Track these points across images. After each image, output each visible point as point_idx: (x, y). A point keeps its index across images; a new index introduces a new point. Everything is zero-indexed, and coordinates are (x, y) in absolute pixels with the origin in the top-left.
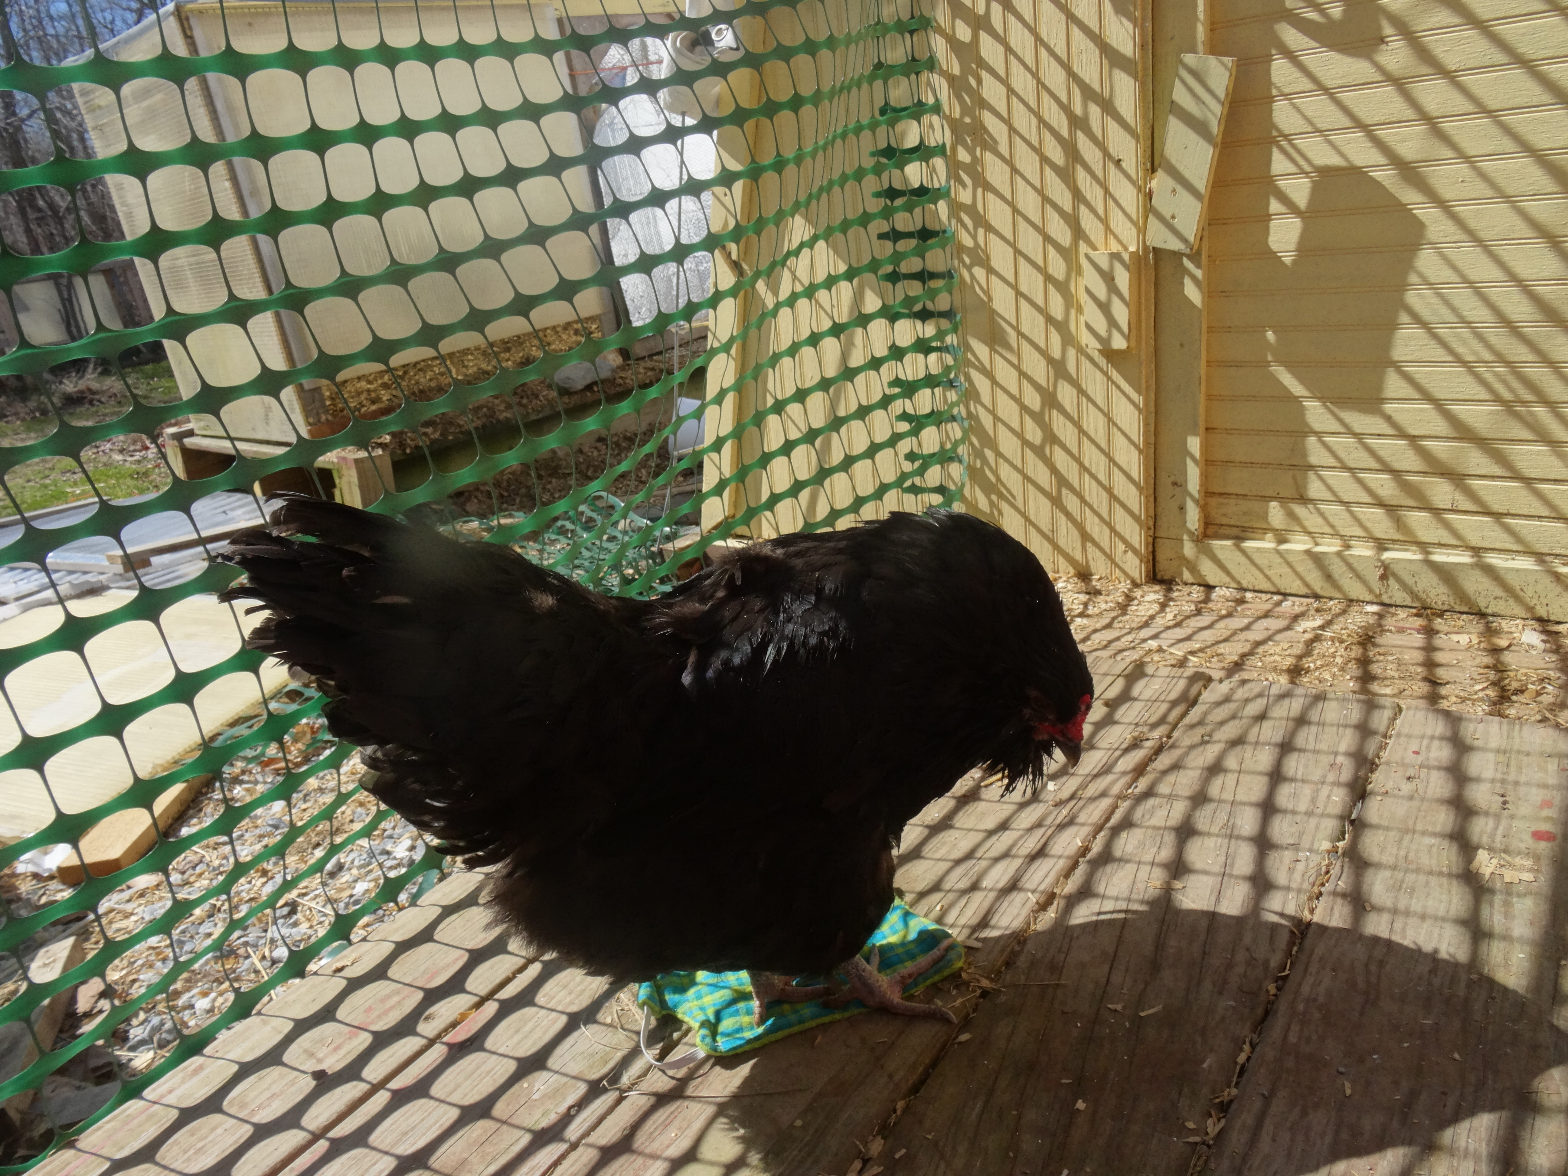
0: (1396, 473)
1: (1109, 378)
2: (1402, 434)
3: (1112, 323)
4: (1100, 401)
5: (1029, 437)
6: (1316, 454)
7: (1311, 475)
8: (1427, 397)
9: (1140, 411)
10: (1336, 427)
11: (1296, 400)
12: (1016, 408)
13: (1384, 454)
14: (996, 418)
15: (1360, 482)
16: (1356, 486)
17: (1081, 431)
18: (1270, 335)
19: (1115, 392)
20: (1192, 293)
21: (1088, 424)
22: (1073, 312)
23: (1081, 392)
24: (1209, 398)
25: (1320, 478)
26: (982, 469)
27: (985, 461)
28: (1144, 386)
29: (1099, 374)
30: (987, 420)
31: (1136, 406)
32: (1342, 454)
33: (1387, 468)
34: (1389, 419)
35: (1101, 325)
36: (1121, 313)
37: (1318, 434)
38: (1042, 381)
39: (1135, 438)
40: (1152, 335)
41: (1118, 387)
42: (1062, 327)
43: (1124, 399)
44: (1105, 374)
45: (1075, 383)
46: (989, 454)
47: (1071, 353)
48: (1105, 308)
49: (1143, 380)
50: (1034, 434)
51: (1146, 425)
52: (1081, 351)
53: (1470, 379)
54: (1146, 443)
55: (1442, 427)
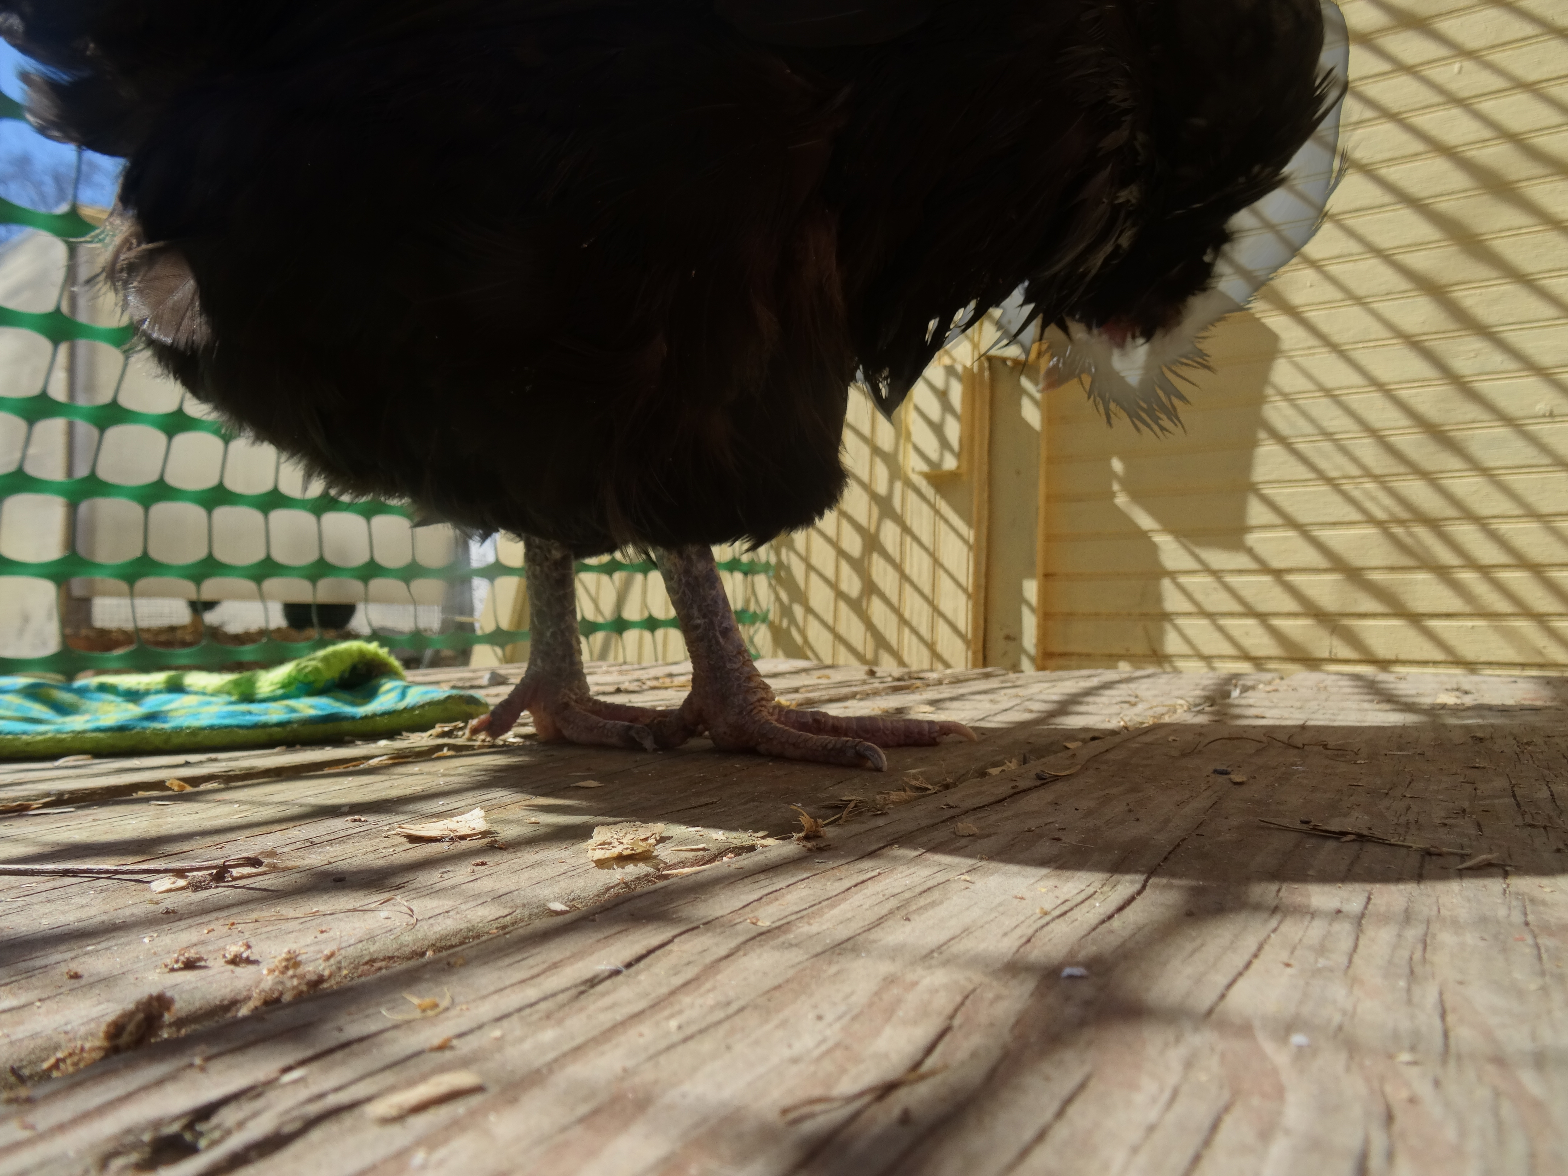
0: (1262, 617)
1: (937, 512)
2: (1265, 569)
3: (945, 444)
4: (926, 539)
5: (844, 587)
6: (1172, 600)
7: (1167, 626)
8: (1291, 523)
9: (970, 547)
10: (1192, 564)
11: (1143, 535)
12: (831, 553)
13: (1246, 594)
14: (810, 567)
15: (1221, 629)
16: (1217, 635)
17: (904, 577)
18: (1117, 465)
19: (943, 527)
20: (1031, 414)
21: (912, 566)
22: (902, 442)
23: (906, 530)
24: (1049, 538)
25: (1177, 628)
26: (788, 631)
27: (793, 620)
28: (975, 517)
29: (925, 508)
30: (798, 569)
31: (966, 541)
32: (1199, 597)
33: (1251, 612)
34: (1250, 551)
35: (930, 446)
36: (953, 430)
37: (1172, 575)
38: (862, 520)
39: (963, 580)
40: (986, 460)
41: (947, 521)
42: (891, 460)
43: (952, 536)
44: (932, 506)
45: (899, 521)
46: (798, 610)
47: (898, 486)
48: (937, 429)
49: (975, 510)
50: (852, 585)
51: (977, 564)
52: (909, 483)
53: (1337, 499)
54: (976, 585)
55: (1311, 557)
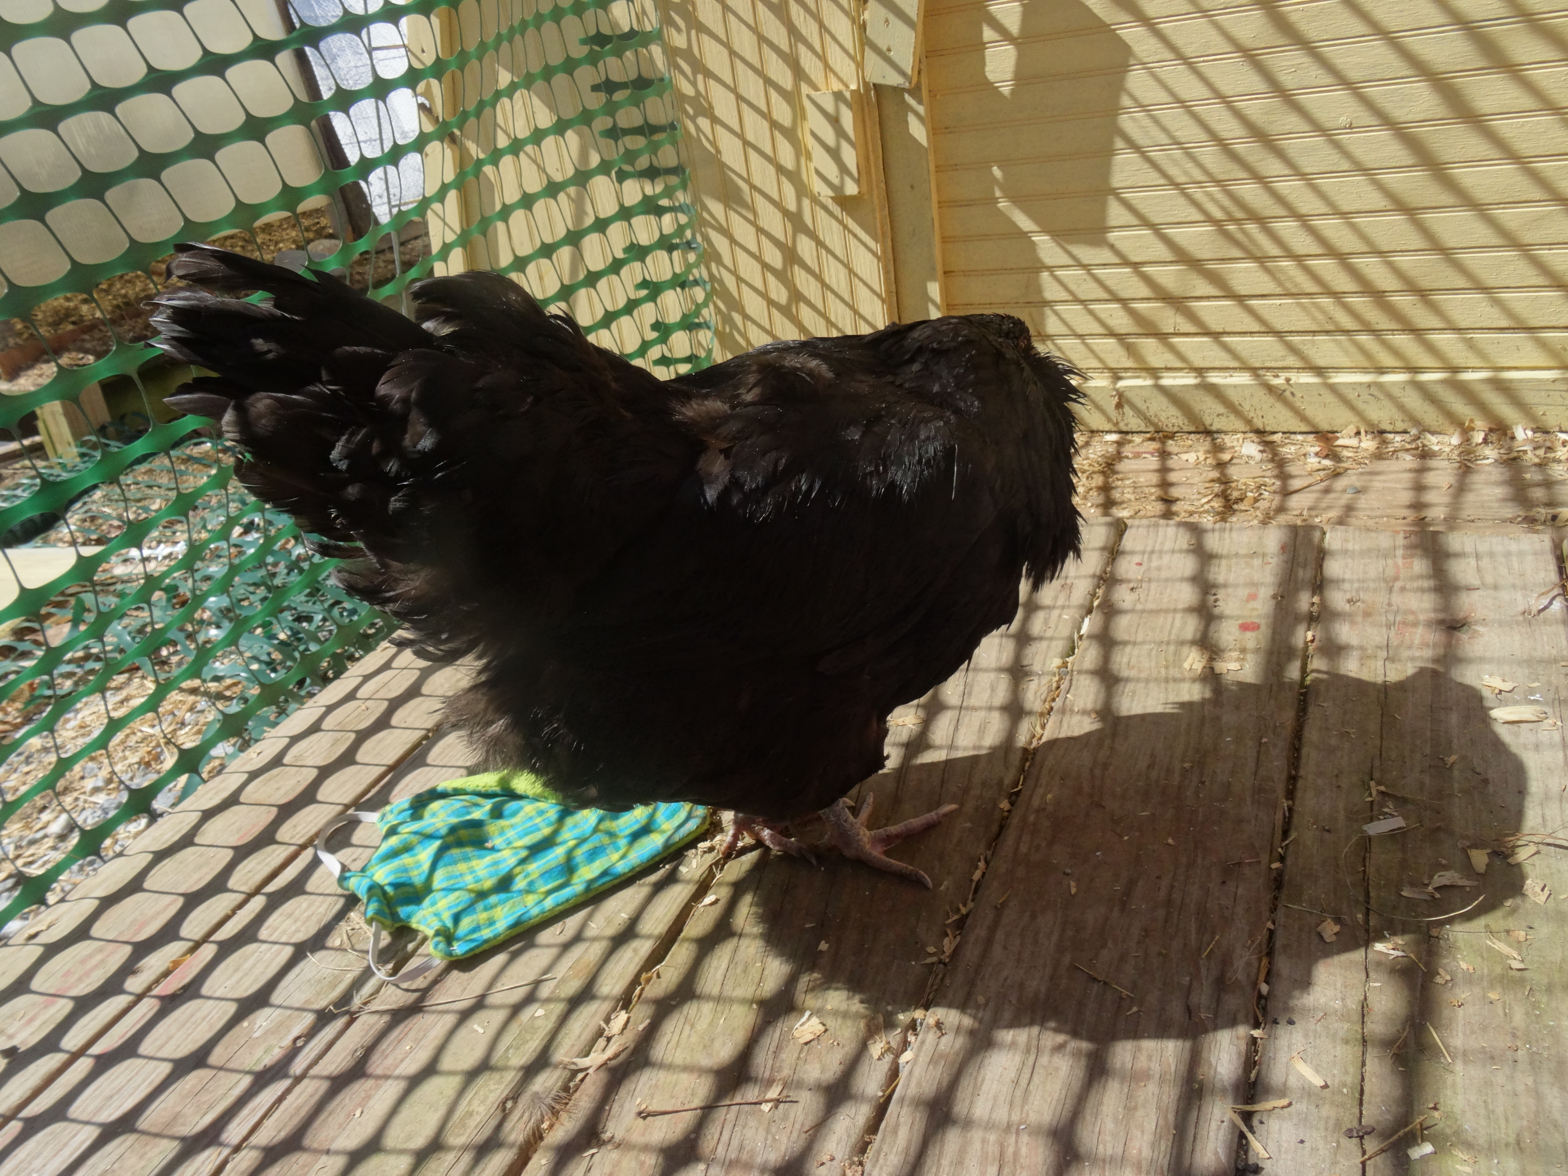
0: (1123, 302)
1: (845, 227)
2: (1126, 262)
3: (843, 169)
4: (839, 252)
5: (773, 296)
6: (1051, 290)
7: (1048, 311)
8: (1146, 223)
9: (879, 259)
10: (1066, 260)
11: (1024, 236)
12: (757, 267)
13: (1110, 283)
14: (739, 279)
15: (1091, 313)
16: (1089, 318)
17: (825, 285)
18: (996, 172)
19: (853, 241)
20: (918, 131)
21: (830, 277)
22: (803, 160)
23: (820, 244)
24: (944, 240)
25: (1056, 313)
26: (731, 334)
27: (734, 325)
28: (879, 232)
29: (834, 223)
30: (730, 282)
31: (874, 254)
32: (1073, 287)
33: (1115, 298)
34: (1112, 247)
35: (832, 171)
36: (849, 156)
37: (1050, 269)
38: (779, 235)
39: (876, 287)
40: (883, 178)
41: (855, 236)
42: (794, 177)
43: (862, 249)
44: (841, 222)
45: (813, 235)
46: (737, 318)
47: (806, 203)
48: (834, 154)
49: (879, 225)
50: (780, 294)
51: (886, 273)
52: (815, 200)
53: (1182, 201)
54: (888, 291)
55: (1161, 251)
